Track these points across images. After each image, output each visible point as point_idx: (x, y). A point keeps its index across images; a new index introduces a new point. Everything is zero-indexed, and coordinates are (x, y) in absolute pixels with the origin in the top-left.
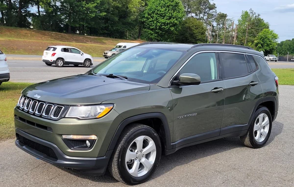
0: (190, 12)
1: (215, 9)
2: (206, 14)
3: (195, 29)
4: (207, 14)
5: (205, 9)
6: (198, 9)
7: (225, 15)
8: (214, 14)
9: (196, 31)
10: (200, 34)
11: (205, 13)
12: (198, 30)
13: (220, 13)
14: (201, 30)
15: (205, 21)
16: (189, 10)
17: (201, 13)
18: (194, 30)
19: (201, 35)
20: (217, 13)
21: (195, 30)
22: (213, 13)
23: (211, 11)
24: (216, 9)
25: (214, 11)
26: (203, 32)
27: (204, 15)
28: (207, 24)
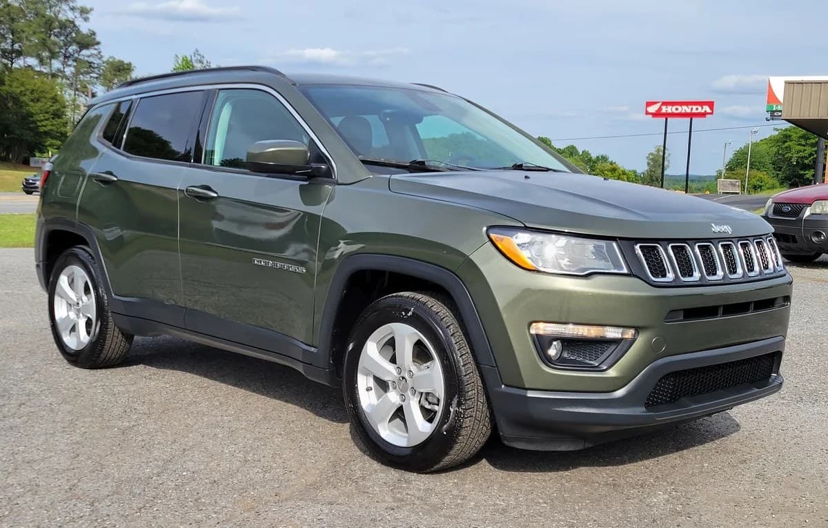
0: (19, 53)
1: (96, 47)
2: (70, 62)
3: (32, 100)
4: (75, 61)
5: (65, 45)
6: (44, 44)
7: (127, 65)
8: (95, 62)
9: (34, 108)
10: (47, 116)
11: (66, 57)
12: (39, 104)
13: (111, 60)
14: (52, 106)
15: (68, 82)
16: (16, 46)
17: (53, 55)
18: (28, 105)
19: (53, 118)
20: (105, 59)
21: (31, 104)
22: (91, 59)
23: (84, 52)
24: (100, 46)
25: (95, 52)
26: (58, 110)
27: (64, 63)
28: (77, 89)
